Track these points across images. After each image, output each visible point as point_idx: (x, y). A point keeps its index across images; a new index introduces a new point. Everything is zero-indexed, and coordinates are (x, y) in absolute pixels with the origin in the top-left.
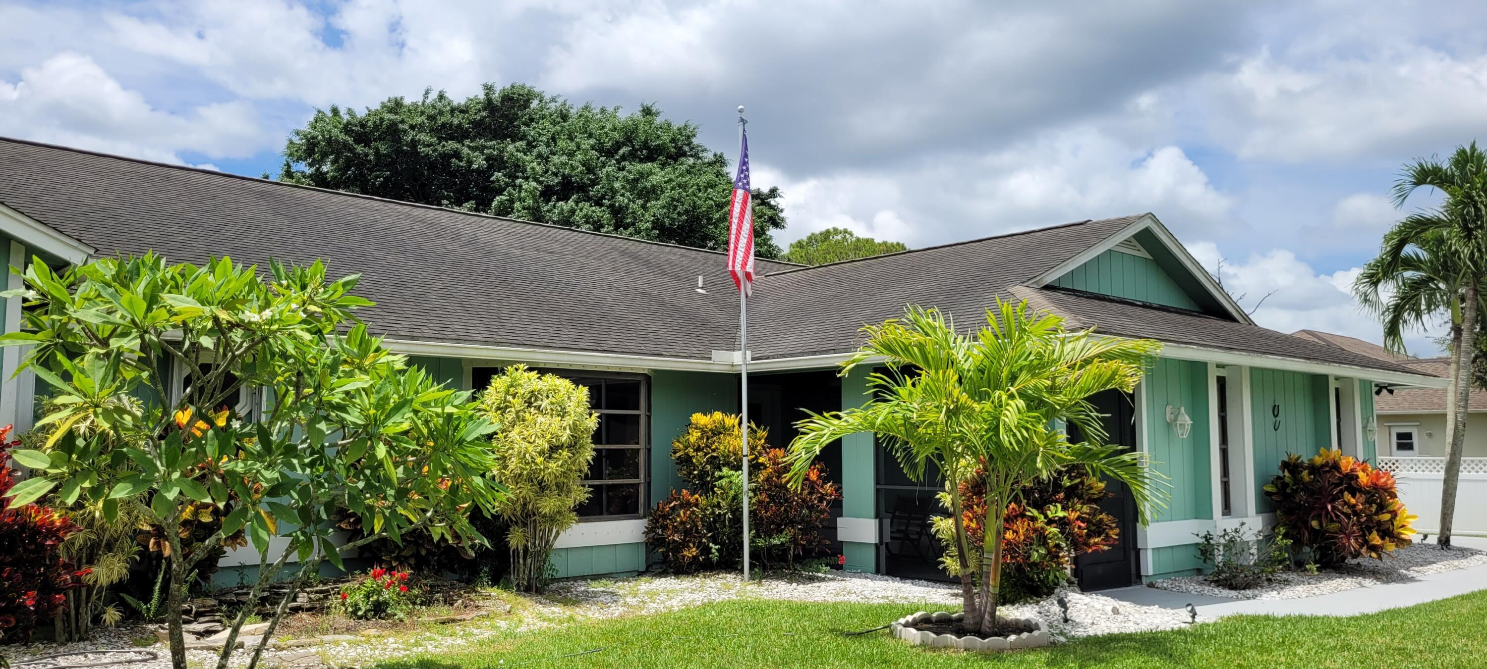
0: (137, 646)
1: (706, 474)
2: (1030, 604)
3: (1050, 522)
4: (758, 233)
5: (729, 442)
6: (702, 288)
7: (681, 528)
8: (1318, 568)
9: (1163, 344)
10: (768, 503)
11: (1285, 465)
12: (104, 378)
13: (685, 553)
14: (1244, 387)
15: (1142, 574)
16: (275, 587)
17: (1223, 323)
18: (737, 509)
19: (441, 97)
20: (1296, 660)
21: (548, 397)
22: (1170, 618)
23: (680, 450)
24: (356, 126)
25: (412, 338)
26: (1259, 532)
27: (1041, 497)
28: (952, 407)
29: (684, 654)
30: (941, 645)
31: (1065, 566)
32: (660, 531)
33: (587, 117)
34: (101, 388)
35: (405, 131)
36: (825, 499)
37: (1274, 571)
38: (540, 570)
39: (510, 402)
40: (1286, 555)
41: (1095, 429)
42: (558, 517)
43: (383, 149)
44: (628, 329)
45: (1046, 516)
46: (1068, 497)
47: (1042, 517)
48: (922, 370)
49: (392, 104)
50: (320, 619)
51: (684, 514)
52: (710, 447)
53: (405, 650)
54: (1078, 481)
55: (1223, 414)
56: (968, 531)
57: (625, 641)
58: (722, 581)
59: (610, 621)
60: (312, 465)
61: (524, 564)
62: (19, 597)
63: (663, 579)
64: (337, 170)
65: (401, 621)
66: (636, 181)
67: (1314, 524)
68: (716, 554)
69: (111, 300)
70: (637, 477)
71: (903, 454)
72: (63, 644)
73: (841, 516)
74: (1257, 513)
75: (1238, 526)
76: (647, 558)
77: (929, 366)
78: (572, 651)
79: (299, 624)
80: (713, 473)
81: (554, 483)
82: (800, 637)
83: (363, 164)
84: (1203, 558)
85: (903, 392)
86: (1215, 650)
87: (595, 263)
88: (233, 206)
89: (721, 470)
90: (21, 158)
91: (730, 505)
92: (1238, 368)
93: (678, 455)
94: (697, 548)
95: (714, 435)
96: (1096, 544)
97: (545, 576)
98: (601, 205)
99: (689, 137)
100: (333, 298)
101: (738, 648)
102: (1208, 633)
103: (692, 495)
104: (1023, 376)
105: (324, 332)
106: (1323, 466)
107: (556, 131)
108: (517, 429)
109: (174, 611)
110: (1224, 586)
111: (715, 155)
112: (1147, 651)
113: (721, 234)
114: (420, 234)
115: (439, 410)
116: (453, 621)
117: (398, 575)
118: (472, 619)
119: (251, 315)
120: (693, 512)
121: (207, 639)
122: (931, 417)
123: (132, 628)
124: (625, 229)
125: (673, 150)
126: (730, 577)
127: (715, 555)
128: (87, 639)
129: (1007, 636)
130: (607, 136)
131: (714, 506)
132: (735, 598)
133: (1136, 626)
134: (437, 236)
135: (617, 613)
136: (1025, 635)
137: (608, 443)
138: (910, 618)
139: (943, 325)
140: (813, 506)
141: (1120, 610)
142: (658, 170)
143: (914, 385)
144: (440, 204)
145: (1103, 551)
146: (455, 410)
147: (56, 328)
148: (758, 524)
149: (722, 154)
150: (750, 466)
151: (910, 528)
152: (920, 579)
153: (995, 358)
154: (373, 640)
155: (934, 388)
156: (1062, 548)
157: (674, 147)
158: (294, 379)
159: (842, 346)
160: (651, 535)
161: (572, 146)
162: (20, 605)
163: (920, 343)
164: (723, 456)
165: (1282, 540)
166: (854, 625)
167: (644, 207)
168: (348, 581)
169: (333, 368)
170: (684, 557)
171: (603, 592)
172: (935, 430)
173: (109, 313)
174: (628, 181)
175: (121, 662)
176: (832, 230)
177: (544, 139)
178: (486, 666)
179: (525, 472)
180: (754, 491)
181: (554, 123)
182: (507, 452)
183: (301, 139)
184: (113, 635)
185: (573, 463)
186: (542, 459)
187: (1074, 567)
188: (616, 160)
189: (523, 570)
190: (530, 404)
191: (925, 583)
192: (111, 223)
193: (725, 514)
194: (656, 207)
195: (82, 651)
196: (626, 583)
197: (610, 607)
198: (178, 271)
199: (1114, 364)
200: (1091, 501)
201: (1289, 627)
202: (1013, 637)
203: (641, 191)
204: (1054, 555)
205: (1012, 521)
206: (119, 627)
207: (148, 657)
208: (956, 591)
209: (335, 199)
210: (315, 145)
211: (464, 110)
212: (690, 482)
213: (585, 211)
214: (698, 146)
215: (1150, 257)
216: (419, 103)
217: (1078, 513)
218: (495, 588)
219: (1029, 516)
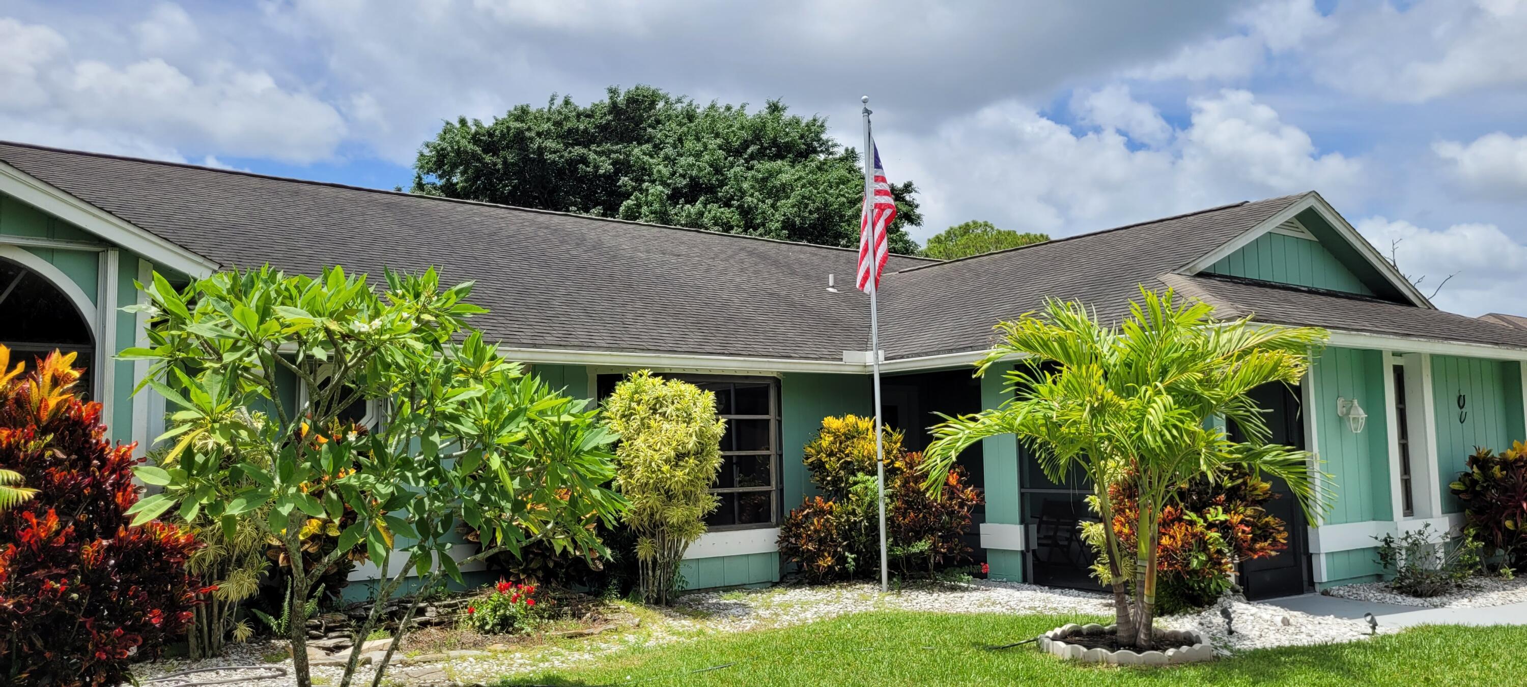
0: (268, 662)
1: (840, 480)
2: (1190, 614)
3: (1210, 526)
4: (892, 229)
5: (863, 447)
6: (833, 287)
7: (815, 536)
8: (1513, 572)
9: (1329, 331)
10: (906, 510)
11: (1474, 460)
12: (220, 392)
13: (820, 563)
14: (1425, 378)
15: (1315, 580)
16: (403, 602)
17: (1399, 308)
18: (873, 516)
19: (567, 103)
20: (1492, 675)
21: (673, 403)
22: (1347, 629)
23: (812, 456)
24: (484, 135)
25: (535, 346)
26: (1446, 534)
27: (1199, 499)
28: (1096, 405)
29: (817, 669)
30: (1092, 660)
31: (1228, 573)
32: (793, 540)
33: (714, 116)
34: (219, 402)
35: (532, 139)
36: (966, 505)
37: (1464, 577)
38: (670, 582)
39: (634, 409)
40: (1478, 559)
41: (1256, 426)
42: (686, 527)
43: (511, 158)
44: (756, 331)
45: (1206, 520)
46: (1229, 499)
47: (1202, 521)
48: (1062, 365)
49: (518, 112)
50: (448, 633)
51: (818, 521)
52: (843, 452)
53: (531, 666)
54: (1240, 481)
55: (1401, 406)
56: (1119, 537)
57: (756, 656)
58: (859, 592)
59: (741, 635)
60: (427, 478)
61: (654, 576)
62: (145, 615)
63: (798, 590)
64: (466, 181)
65: (529, 635)
66: (765, 180)
67: (1509, 524)
68: (853, 563)
69: (225, 313)
70: (769, 484)
71: (1044, 456)
72: (197, 660)
73: (984, 521)
74: (1443, 513)
75: (1421, 528)
76: (781, 568)
77: (1071, 362)
78: (701, 666)
79: (427, 639)
80: (847, 479)
81: (681, 491)
82: (940, 651)
83: (492, 174)
84: (1383, 562)
85: (1043, 389)
86: (1399, 664)
87: (722, 264)
88: (361, 219)
89: (855, 476)
90: (156, 178)
91: (866, 512)
92: (1418, 355)
93: (810, 460)
94: (833, 557)
95: (847, 439)
96: (1262, 549)
97: (676, 588)
98: (730, 206)
99: (818, 132)
100: (446, 306)
101: (874, 663)
102: (1391, 645)
103: (826, 502)
104: (1173, 370)
105: (441, 341)
106: (1516, 461)
107: (683, 132)
108: (642, 437)
109: (297, 628)
110: (1408, 594)
111: (847, 150)
112: (1322, 666)
113: (853, 231)
114: (544, 241)
115: (555, 419)
116: (581, 635)
117: (525, 588)
118: (600, 633)
119: (360, 325)
120: (827, 520)
121: (337, 655)
122: (1075, 416)
123: (264, 644)
124: (755, 229)
125: (803, 146)
126: (867, 587)
127: (851, 565)
128: (220, 655)
129: (1165, 650)
130: (735, 135)
131: (849, 513)
132: (872, 609)
133: (1309, 639)
134: (561, 242)
135: (749, 626)
136: (1184, 648)
137: (739, 449)
138: (1058, 631)
139: (1085, 318)
140: (953, 512)
141: (1291, 621)
142: (787, 168)
143: (1054, 382)
144: (568, 210)
145: (1270, 556)
146: (571, 419)
147: (176, 343)
148: (896, 532)
149: (853, 149)
150: (885, 472)
151: (1059, 534)
152: (1070, 588)
153: (1142, 351)
154: (500, 655)
155: (1076, 385)
156: (1225, 554)
157: (804, 144)
158: (409, 390)
159: (981, 342)
160: (785, 544)
161: (699, 146)
162: (146, 623)
163: (1060, 338)
164: (857, 460)
165: (1472, 542)
166: (999, 638)
167: (773, 206)
168: (477, 595)
169: (446, 378)
170: (819, 566)
171: (735, 604)
172: (1078, 430)
173: (225, 327)
174: (757, 180)
175: (249, 679)
176: (971, 224)
177: (670, 140)
178: (613, 682)
179: (651, 481)
180: (890, 497)
181: (681, 124)
182: (632, 460)
183: (431, 151)
184: (245, 651)
185: (701, 471)
186: (668, 467)
187: (1238, 574)
188: (745, 159)
189: (652, 583)
190: (655, 411)
191: (1076, 592)
192: (240, 239)
193: (861, 522)
194: (787, 206)
195: (214, 667)
196: (759, 595)
197: (742, 619)
198: (294, 284)
199: (1275, 355)
200: (1255, 502)
201: (1482, 638)
202: (1171, 652)
203: (771, 190)
204: (1215, 562)
205: (1169, 525)
206: (251, 642)
207: (278, 673)
208: (1110, 601)
209: (461, 208)
210: (444, 156)
211: (589, 115)
212: (823, 488)
213: (713, 213)
214: (827, 141)
215: (1314, 239)
216: (546, 110)
217: (1242, 516)
218: (624, 601)
219: (1187, 520)
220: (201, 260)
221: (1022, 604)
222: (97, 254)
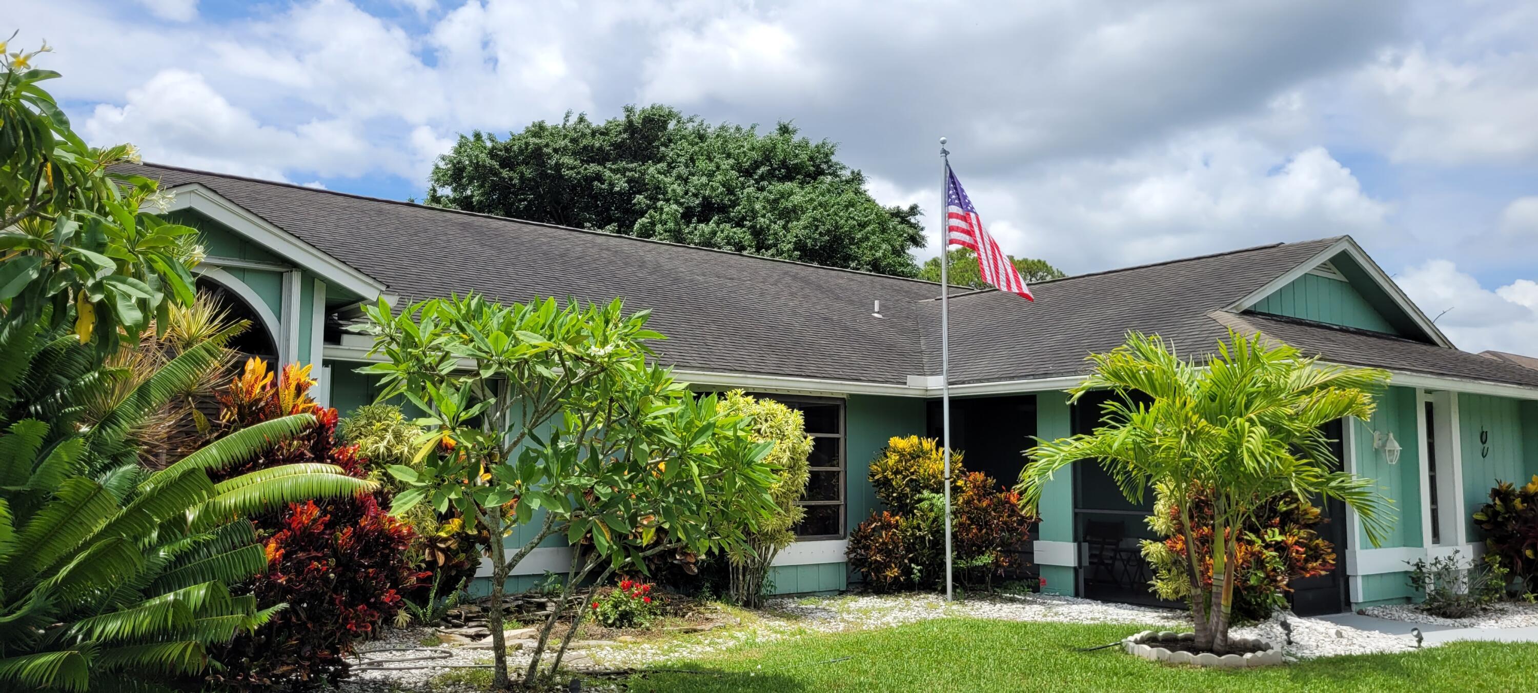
0: (432, 645)
1: (906, 496)
2: (1249, 626)
3: (1267, 546)
4: (899, 252)
5: (928, 466)
6: (878, 313)
7: (883, 548)
8: (1535, 597)
10: (969, 525)
11: (1496, 493)
13: (887, 573)
14: (1452, 414)
15: (1352, 600)
16: (526, 597)
17: (1425, 347)
18: (938, 531)
19: (581, 120)
21: (766, 421)
22: (1394, 642)
23: (878, 473)
24: (501, 151)
26: (1472, 560)
28: (1192, 433)
30: (1178, 661)
32: (861, 552)
33: (724, 137)
35: (549, 155)
36: (1025, 522)
37: (1490, 600)
38: (759, 586)
40: (1502, 585)
41: (1324, 454)
42: (777, 535)
43: (528, 173)
44: (821, 355)
45: (1264, 541)
46: (1284, 522)
47: (1260, 542)
48: (1153, 396)
49: (537, 129)
50: (574, 626)
51: (886, 535)
52: (909, 470)
53: (664, 655)
54: (1292, 506)
55: (1431, 441)
58: (926, 601)
59: (838, 635)
61: (744, 580)
63: (867, 598)
64: (482, 195)
65: (649, 629)
66: (776, 201)
67: (1527, 553)
68: (918, 574)
70: (839, 498)
71: (1124, 477)
73: (1037, 539)
74: (1467, 541)
75: (1449, 554)
76: (848, 577)
77: (1161, 393)
80: (913, 496)
83: (508, 188)
84: (1413, 586)
85: (1136, 417)
87: (773, 290)
89: (920, 492)
91: (930, 527)
92: (1446, 393)
93: (876, 478)
94: (899, 568)
95: (913, 458)
96: (1314, 568)
97: (763, 592)
98: (743, 226)
99: (827, 155)
100: (631, 332)
102: (1439, 656)
103: (893, 515)
104: (1258, 404)
107: (694, 152)
109: (497, 610)
110: (1438, 615)
111: (853, 173)
112: (1384, 671)
113: (864, 254)
115: (731, 433)
116: (695, 631)
117: (643, 587)
118: (710, 629)
119: (596, 350)
120: (894, 534)
121: (479, 641)
122: (1170, 442)
123: (415, 631)
124: (767, 250)
125: (811, 168)
126: (932, 597)
127: (916, 576)
128: (381, 639)
129: (1242, 654)
130: (745, 156)
131: (914, 528)
133: (1362, 650)
134: (624, 264)
135: (840, 628)
136: (1260, 654)
137: (822, 465)
138: (1138, 636)
139: (1165, 351)
140: (1012, 528)
141: (1343, 634)
142: (798, 190)
143: (1148, 410)
144: (583, 227)
145: (1320, 575)
146: (743, 434)
148: (960, 546)
149: (859, 171)
150: (950, 489)
151: (1104, 553)
152: (1123, 603)
153: (1224, 384)
154: (630, 646)
156: (1280, 572)
157: (813, 166)
159: (1042, 371)
160: (852, 556)
161: (712, 166)
163: (1145, 370)
164: (922, 478)
165: (1498, 568)
166: (1083, 642)
167: (785, 227)
170: (885, 577)
171: (817, 608)
172: (1168, 455)
174: (768, 201)
177: (683, 160)
180: (955, 513)
181: (692, 144)
183: (446, 164)
184: (407, 635)
185: (792, 484)
188: (755, 180)
189: (744, 584)
191: (1129, 606)
193: (926, 536)
194: (798, 228)
196: (833, 601)
197: (829, 622)
199: (1351, 392)
200: (1307, 526)
201: (1520, 652)
202: (1248, 655)
203: (782, 211)
204: (1272, 579)
207: (443, 655)
210: (461, 170)
211: (605, 133)
212: (887, 504)
213: (726, 233)
214: (836, 164)
215: (1344, 279)
216: (560, 126)
217: (1296, 538)
218: (719, 602)
219: (1247, 540)
220: (371, 281)
221: (1083, 616)
222: (281, 274)
